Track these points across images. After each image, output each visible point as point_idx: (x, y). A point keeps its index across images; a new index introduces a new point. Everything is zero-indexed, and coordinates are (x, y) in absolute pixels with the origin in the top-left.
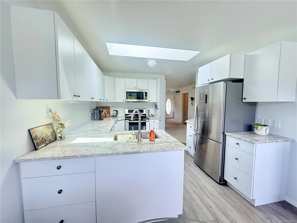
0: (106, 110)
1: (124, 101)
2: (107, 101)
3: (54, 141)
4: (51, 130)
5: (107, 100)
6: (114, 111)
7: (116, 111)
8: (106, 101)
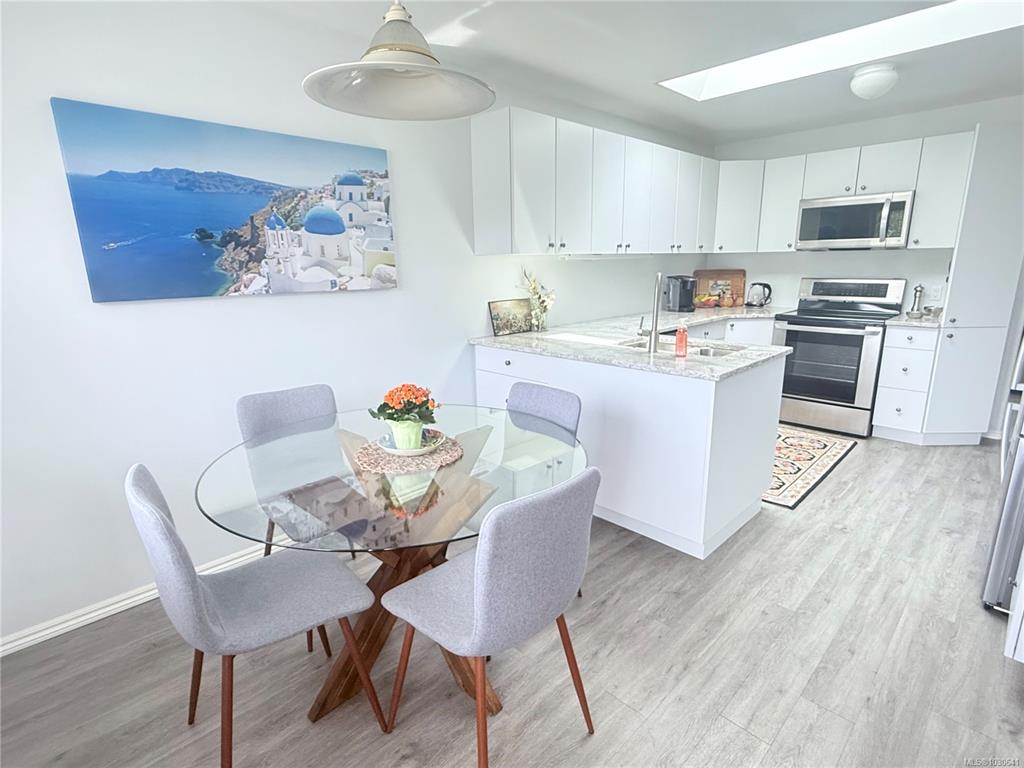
0: (729, 282)
1: (793, 249)
2: (723, 251)
3: (527, 331)
4: (526, 311)
5: (721, 248)
6: (754, 284)
7: (761, 284)
8: (718, 251)
